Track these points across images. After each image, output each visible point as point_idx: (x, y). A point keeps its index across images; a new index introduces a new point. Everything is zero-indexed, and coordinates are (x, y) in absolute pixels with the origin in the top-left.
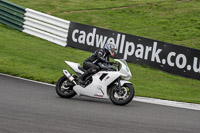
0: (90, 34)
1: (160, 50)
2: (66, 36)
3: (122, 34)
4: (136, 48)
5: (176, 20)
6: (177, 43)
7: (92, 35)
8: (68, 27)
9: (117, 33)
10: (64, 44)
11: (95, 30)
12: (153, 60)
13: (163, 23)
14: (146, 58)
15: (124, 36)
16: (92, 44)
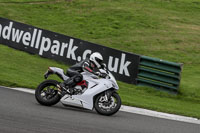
0: (6, 28)
1: (76, 48)
3: (38, 29)
4: (52, 44)
5: (92, 19)
6: (93, 41)
7: (9, 28)
9: (33, 28)
11: (11, 23)
12: (68, 56)
13: (80, 20)
14: (62, 54)
15: (40, 32)
16: (8, 37)
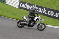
0: (25, 5)
1: (46, 10)
2: (18, 5)
3: (35, 5)
4: (39, 9)
5: (51, 2)
6: (51, 8)
7: (26, 5)
8: (19, 2)
9: (33, 5)
10: (18, 7)
11: (27, 4)
12: (44, 13)
13: (47, 2)
14: (42, 12)
15: (35, 6)
16: (26, 8)
